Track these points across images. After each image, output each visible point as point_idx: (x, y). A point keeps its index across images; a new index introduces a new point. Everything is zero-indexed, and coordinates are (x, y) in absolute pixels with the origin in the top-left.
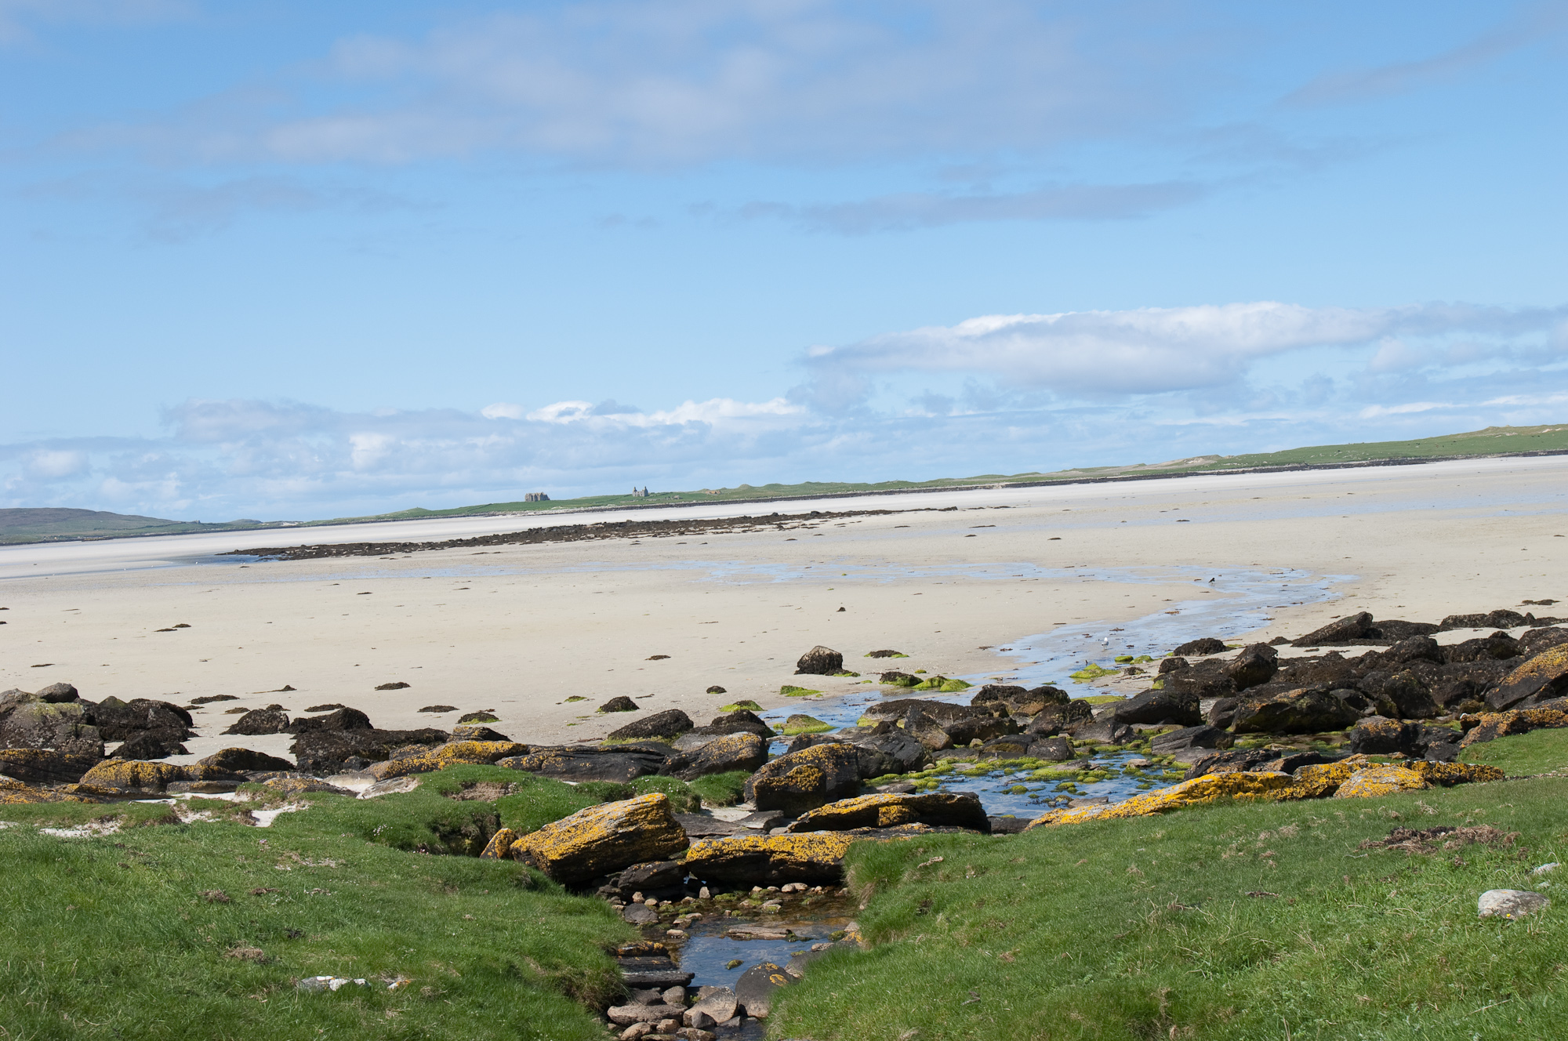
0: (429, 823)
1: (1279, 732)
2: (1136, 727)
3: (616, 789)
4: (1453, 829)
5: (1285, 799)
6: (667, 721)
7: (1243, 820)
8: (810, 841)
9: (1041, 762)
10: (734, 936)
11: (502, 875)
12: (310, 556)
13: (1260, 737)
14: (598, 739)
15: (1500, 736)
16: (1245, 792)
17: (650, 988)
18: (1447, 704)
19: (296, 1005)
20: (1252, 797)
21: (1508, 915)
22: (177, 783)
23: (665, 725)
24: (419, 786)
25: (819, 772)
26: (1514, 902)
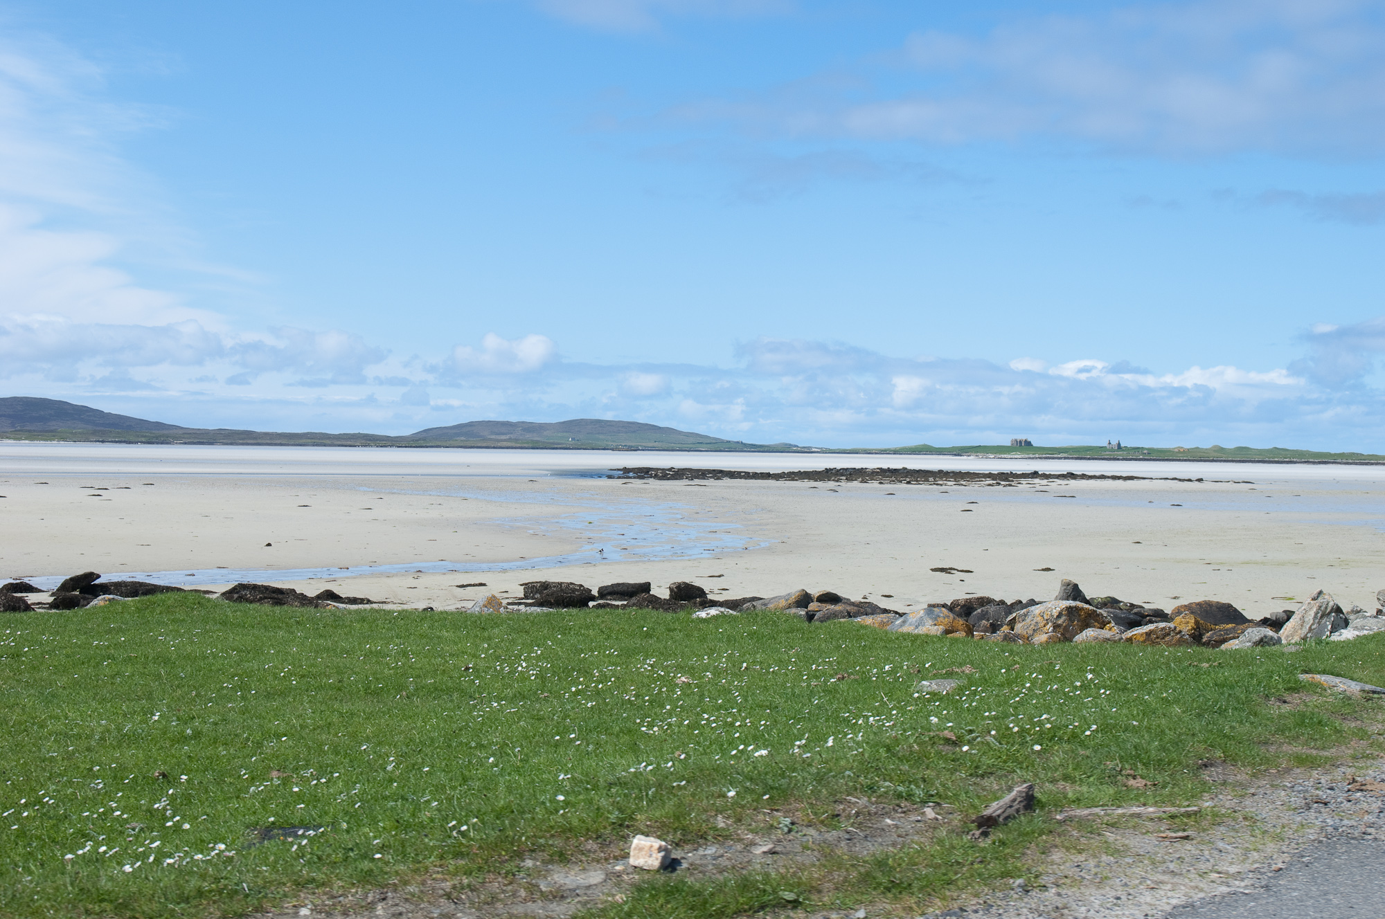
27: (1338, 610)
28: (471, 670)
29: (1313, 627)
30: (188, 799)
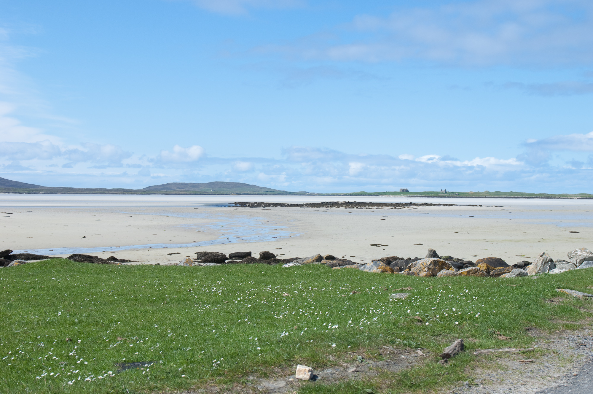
27: (551, 261)
28: (192, 291)
29: (541, 268)
30: (83, 350)
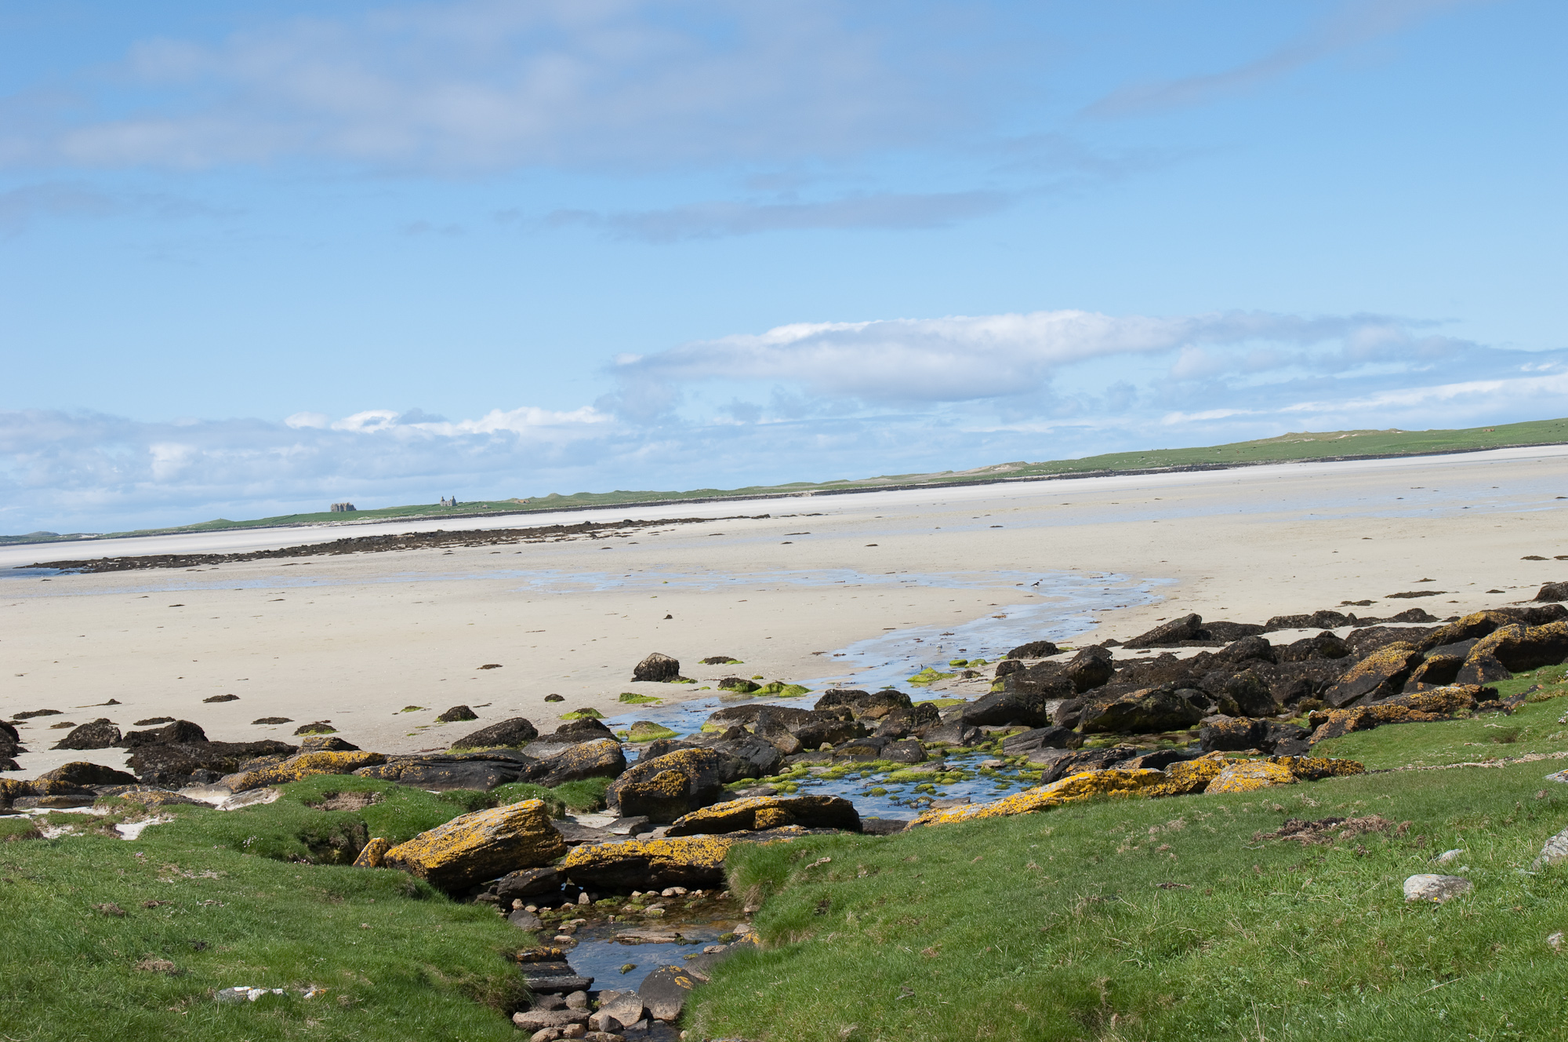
0: (297, 834)
1: (1126, 732)
2: (984, 729)
3: (479, 797)
4: (1343, 820)
5: (1158, 795)
6: (511, 729)
7: (1127, 815)
8: (689, 845)
9: (895, 764)
10: (622, 941)
11: (386, 884)
12: (113, 568)
13: (1108, 737)
14: (441, 749)
15: (1348, 732)
16: (1120, 789)
17: (553, 994)
18: (1287, 702)
19: (218, 1016)
20: (1126, 794)
21: (1435, 899)
22: (24, 798)
23: (510, 733)
24: (281, 797)
25: (683, 777)
26: (1439, 886)
